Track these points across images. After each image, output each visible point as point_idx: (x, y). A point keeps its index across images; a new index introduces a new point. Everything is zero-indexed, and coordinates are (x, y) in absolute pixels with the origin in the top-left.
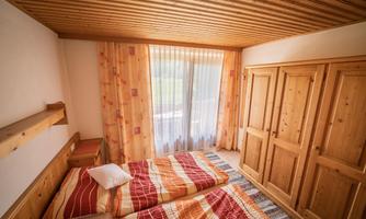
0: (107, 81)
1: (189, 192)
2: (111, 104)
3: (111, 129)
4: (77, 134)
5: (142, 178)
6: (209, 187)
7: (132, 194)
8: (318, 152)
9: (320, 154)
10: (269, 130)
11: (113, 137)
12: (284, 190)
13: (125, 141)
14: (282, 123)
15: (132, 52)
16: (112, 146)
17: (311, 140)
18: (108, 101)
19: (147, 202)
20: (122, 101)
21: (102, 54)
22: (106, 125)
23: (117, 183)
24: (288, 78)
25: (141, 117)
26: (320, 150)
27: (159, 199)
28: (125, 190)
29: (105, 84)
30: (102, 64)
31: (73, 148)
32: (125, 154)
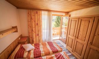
0: (30, 21)
1: (50, 53)
2: (31, 27)
3: (30, 34)
4: (21, 35)
5: (37, 48)
6: (57, 52)
7: (34, 53)
8: (90, 44)
9: (91, 45)
10: (75, 37)
11: (31, 36)
12: (79, 54)
13: (34, 37)
14: (79, 34)
15: (37, 13)
16: (31, 38)
17: (88, 40)
18: (30, 26)
19: (38, 56)
20: (33, 26)
21: (28, 13)
22: (29, 33)
23: (30, 49)
24: (82, 21)
25: (39, 31)
26: (91, 43)
27: (42, 55)
28: (32, 52)
29: (29, 21)
30: (28, 16)
31: (19, 39)
32: (34, 41)
